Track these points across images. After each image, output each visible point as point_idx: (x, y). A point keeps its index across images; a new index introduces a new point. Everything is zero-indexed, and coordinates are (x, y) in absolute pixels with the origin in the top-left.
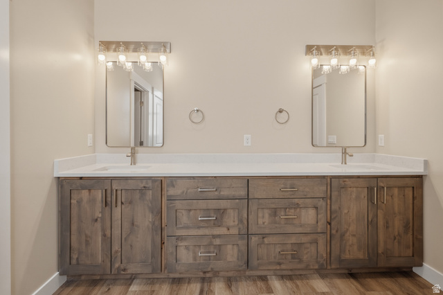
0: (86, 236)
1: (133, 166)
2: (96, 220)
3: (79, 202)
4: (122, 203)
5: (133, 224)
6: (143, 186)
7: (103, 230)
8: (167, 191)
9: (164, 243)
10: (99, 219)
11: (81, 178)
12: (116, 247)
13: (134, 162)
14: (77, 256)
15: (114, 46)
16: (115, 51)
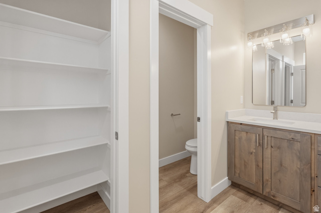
0: (245, 162)
1: (275, 120)
2: (252, 153)
3: (240, 139)
4: (272, 147)
5: (281, 165)
6: (291, 137)
7: (257, 161)
8: (318, 146)
9: (314, 191)
10: (253, 153)
11: (241, 124)
12: (267, 177)
13: (275, 117)
14: (238, 172)
15: (257, 34)
16: (258, 37)
